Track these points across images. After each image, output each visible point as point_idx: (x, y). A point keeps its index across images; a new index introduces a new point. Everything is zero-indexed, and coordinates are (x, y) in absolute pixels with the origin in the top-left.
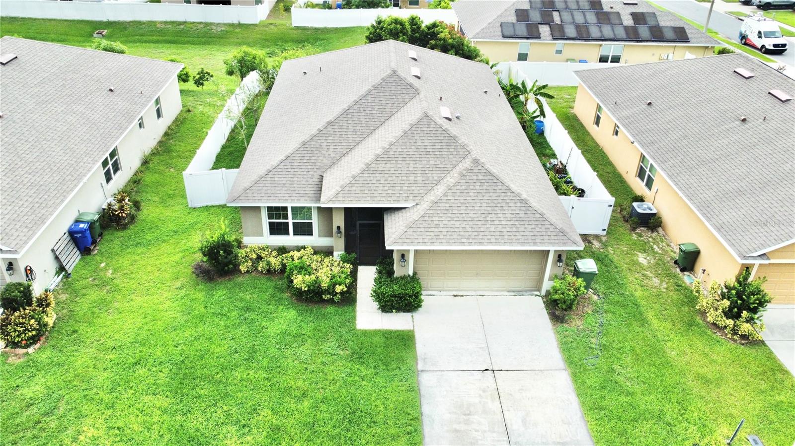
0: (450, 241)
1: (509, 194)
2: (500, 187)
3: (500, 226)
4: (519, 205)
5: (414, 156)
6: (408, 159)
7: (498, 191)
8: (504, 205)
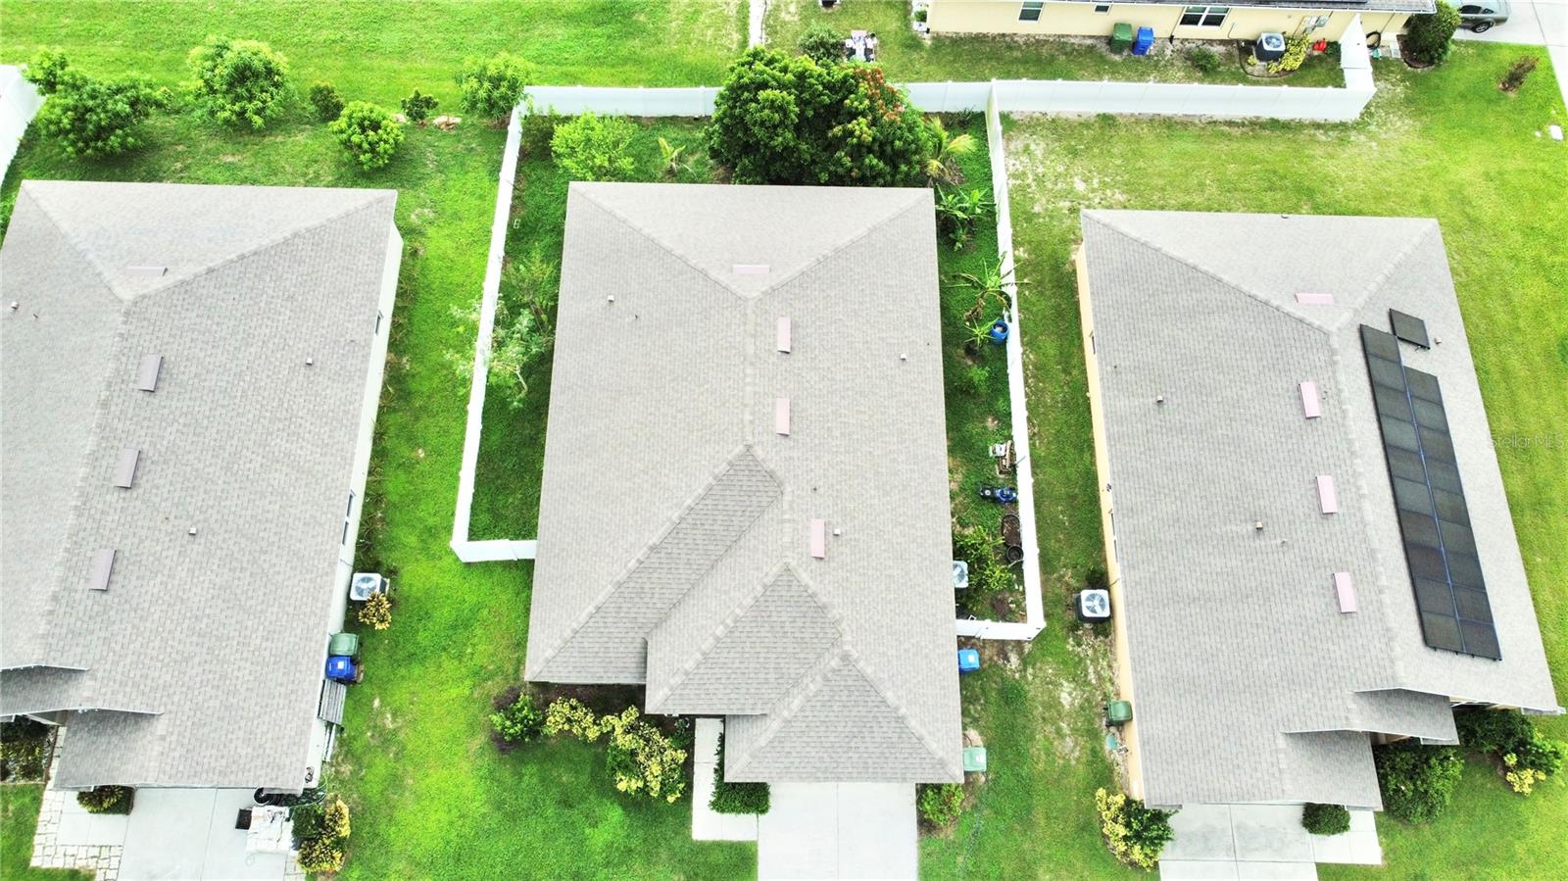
0: (804, 776)
1: (883, 708)
2: (873, 698)
3: (866, 755)
4: (893, 724)
5: (766, 640)
6: (758, 645)
7: (870, 704)
8: (874, 724)
